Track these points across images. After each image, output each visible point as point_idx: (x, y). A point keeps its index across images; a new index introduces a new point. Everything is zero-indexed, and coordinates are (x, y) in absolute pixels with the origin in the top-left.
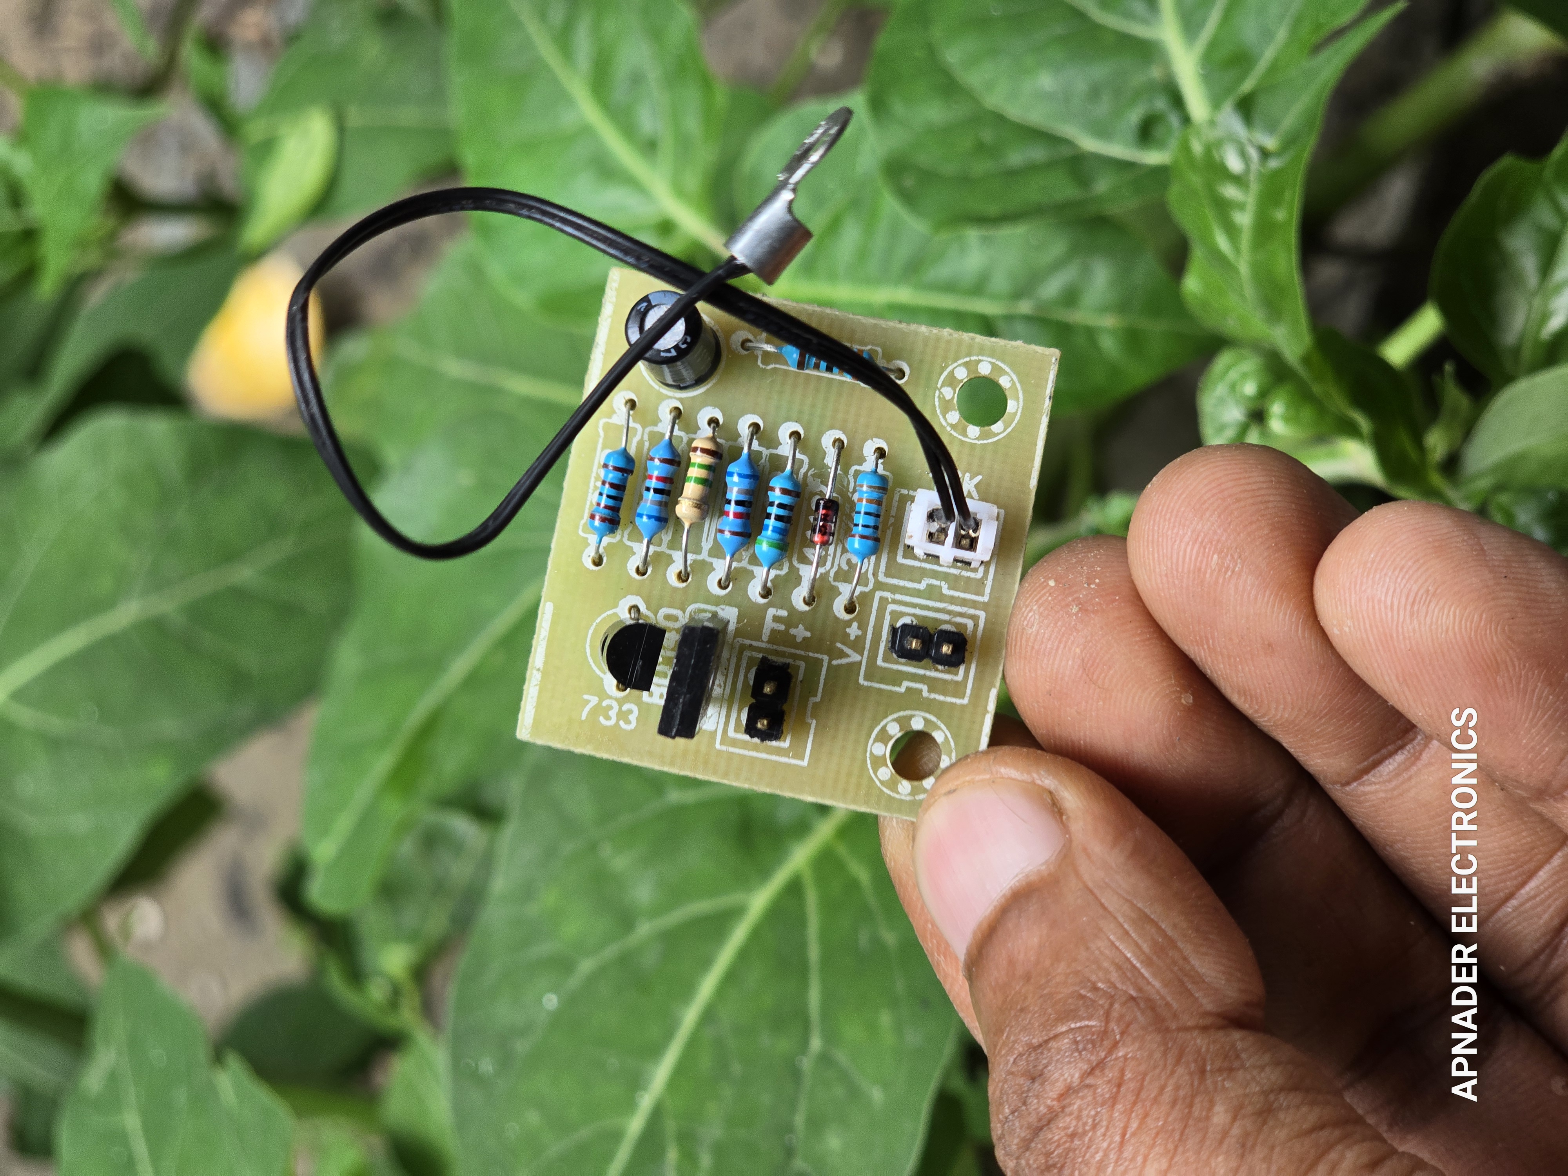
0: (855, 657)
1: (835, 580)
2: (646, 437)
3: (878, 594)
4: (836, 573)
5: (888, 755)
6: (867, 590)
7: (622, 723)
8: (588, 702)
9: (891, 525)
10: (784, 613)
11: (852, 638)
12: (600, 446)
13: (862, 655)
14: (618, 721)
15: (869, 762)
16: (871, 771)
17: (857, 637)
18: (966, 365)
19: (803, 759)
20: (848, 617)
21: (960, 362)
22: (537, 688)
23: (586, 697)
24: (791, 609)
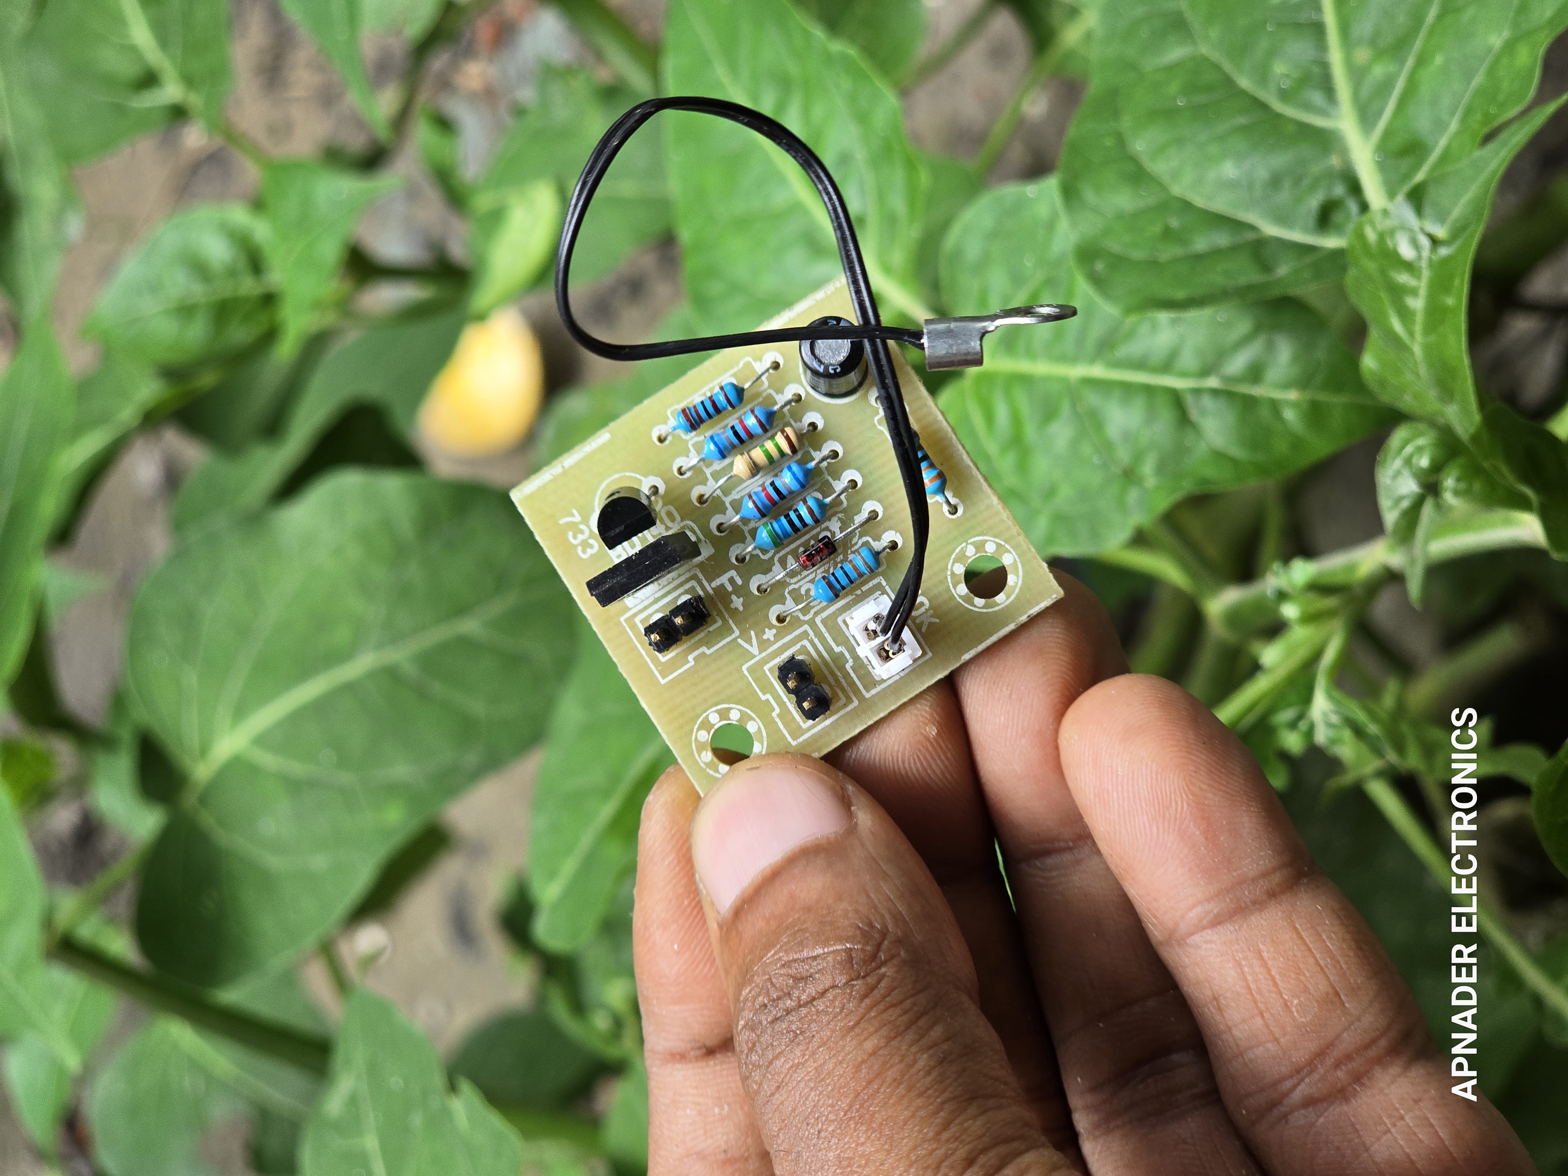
0: (754, 650)
1: (789, 593)
2: (764, 395)
3: (806, 627)
4: (794, 589)
5: (716, 727)
6: (802, 618)
7: (580, 548)
8: (573, 515)
9: (856, 595)
10: (739, 581)
11: (765, 637)
12: (732, 372)
13: (760, 653)
14: (578, 545)
15: (701, 719)
16: (696, 726)
17: (768, 639)
18: (998, 545)
19: (663, 678)
20: (774, 622)
21: (996, 540)
22: (552, 477)
23: (575, 512)
24: (746, 583)
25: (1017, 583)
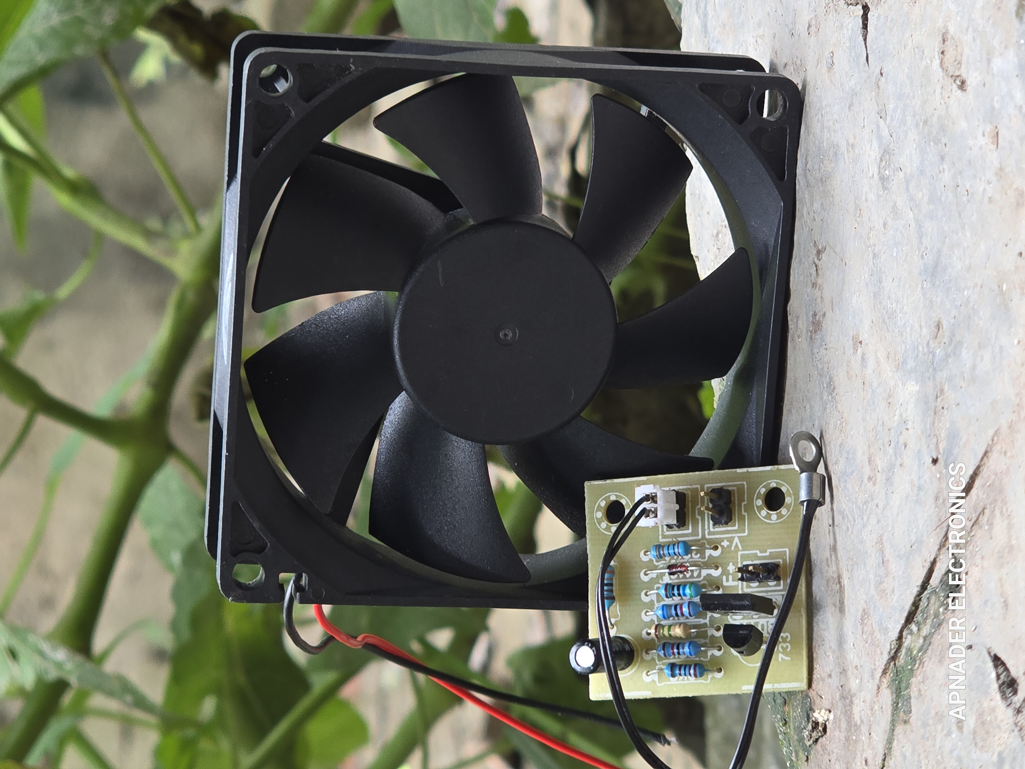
0: (736, 540)
1: (705, 558)
2: (661, 662)
3: (707, 537)
4: (702, 559)
5: (775, 512)
6: (706, 542)
7: (788, 640)
8: (782, 658)
9: (676, 539)
10: (724, 578)
11: (728, 543)
12: (669, 683)
13: (734, 537)
14: (787, 642)
15: (780, 520)
16: (784, 518)
17: (727, 541)
18: (599, 524)
19: (785, 551)
20: (720, 548)
21: (599, 527)
22: (781, 684)
23: (780, 660)
24: (722, 574)
25: (602, 501)
